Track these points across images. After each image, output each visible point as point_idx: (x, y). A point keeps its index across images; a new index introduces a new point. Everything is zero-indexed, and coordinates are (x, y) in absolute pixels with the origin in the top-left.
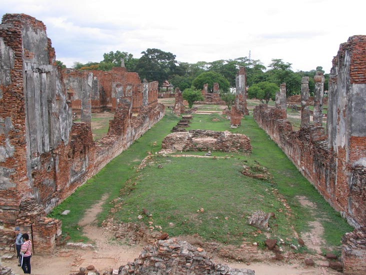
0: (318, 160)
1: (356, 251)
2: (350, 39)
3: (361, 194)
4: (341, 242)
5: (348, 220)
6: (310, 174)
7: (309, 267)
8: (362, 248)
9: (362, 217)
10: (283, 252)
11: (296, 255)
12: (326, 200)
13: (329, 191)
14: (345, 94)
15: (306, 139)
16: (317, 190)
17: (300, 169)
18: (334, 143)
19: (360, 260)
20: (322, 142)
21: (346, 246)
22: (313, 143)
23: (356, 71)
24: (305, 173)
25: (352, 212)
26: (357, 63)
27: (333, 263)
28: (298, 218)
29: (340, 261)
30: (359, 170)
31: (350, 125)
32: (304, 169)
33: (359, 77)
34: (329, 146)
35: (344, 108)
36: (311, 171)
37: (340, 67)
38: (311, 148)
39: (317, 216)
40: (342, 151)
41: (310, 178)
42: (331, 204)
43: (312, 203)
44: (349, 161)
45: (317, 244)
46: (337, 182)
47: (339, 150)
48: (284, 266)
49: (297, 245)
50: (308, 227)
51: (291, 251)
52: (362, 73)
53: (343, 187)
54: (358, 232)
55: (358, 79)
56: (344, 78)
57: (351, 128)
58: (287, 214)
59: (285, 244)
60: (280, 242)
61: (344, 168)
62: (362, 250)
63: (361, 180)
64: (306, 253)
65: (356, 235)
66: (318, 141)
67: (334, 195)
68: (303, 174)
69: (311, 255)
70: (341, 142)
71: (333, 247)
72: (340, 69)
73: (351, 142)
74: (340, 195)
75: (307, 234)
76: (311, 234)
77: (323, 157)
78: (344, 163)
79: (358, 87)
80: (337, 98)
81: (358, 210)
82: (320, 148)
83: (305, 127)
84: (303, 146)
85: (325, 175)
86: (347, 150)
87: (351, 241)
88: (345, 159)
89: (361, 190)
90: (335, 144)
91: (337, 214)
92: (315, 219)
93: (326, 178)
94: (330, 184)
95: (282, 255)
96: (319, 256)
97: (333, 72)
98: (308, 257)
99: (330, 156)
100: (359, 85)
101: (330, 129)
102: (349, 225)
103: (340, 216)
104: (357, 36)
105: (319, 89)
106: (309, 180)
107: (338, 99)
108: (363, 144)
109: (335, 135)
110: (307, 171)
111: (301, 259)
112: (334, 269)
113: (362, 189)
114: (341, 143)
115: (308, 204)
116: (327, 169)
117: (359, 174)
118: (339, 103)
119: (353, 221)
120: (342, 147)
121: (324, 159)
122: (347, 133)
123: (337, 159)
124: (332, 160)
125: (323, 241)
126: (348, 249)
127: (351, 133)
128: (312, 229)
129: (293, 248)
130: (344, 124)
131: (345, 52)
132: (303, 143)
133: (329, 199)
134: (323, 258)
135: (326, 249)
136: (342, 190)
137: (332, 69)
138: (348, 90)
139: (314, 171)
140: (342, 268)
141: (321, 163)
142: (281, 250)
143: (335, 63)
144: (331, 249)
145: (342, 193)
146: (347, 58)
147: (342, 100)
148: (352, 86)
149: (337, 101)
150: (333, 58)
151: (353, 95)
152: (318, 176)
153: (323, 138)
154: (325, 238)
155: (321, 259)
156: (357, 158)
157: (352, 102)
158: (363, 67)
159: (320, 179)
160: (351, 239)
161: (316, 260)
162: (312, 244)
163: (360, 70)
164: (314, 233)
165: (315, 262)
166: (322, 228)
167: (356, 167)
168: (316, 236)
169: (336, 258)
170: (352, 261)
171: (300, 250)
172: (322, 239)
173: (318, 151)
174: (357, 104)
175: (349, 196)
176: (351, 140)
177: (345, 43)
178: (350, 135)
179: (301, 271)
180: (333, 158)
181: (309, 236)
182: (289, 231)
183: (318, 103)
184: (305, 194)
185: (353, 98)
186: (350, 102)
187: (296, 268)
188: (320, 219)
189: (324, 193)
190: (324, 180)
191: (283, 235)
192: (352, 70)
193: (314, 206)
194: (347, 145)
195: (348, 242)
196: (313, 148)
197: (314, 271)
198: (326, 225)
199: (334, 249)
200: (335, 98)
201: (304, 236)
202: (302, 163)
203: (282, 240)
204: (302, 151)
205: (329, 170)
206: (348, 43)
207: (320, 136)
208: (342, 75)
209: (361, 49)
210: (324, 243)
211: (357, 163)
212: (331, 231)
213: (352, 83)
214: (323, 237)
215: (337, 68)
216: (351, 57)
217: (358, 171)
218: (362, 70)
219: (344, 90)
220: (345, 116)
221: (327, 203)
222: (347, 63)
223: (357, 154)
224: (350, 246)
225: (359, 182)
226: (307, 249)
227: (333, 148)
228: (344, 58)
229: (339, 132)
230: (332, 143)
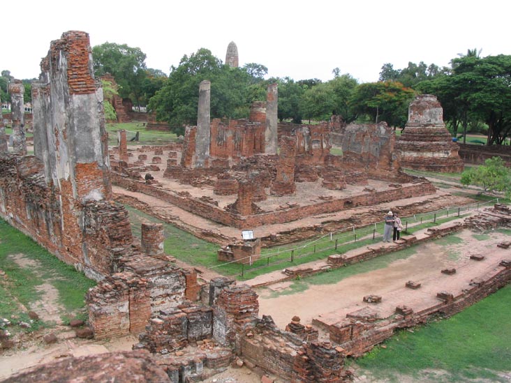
0: (32, 201)
1: (106, 307)
2: (64, 35)
3: (97, 237)
4: (84, 301)
5: (87, 273)
6: (23, 221)
7: (52, 345)
8: (112, 302)
9: (102, 265)
10: (11, 336)
11: (30, 334)
12: (52, 253)
13: (54, 240)
14: (63, 109)
15: (11, 174)
16: (36, 243)
17: (7, 218)
18: (53, 175)
19: (112, 318)
20: (35, 176)
21: (94, 305)
22: (22, 178)
23: (76, 78)
24: (15, 221)
25: (89, 261)
26: (76, 68)
27: (81, 331)
28: (20, 285)
29: (88, 326)
30: (91, 206)
31: (74, 149)
32: (12, 216)
33: (80, 86)
34: (47, 179)
35: (64, 128)
36: (23, 217)
37: (54, 73)
38: (20, 185)
39: (44, 277)
40: (66, 184)
41: (24, 227)
42: (59, 257)
43: (33, 261)
44: (77, 196)
45: (55, 313)
46: (65, 226)
47: (62, 184)
48: (17, 356)
49: (28, 322)
50: (36, 294)
51: (22, 332)
52: (83, 81)
53: (74, 231)
54: (104, 285)
55: (79, 88)
56: (60, 88)
57: (75, 154)
58: (4, 283)
59: (12, 325)
60: (4, 324)
61: (71, 207)
62: (113, 305)
63: (95, 219)
64: (44, 328)
65: (103, 288)
66: (28, 175)
67: (62, 245)
68: (12, 223)
69: (51, 330)
70: (63, 172)
71: (75, 311)
72: (53, 74)
73: (77, 171)
74: (70, 243)
75: (38, 303)
76: (43, 303)
77: (38, 196)
78: (70, 200)
79: (79, 98)
80: (52, 115)
81: (97, 258)
82: (34, 185)
83: (7, 158)
84: (7, 185)
85: (46, 220)
86: (72, 182)
87: (97, 298)
88: (72, 194)
89: (97, 231)
90: (56, 177)
91: (70, 268)
92: (43, 280)
93: (48, 224)
94: (54, 231)
95: (10, 340)
96: (62, 328)
97: (42, 79)
98: (47, 333)
99: (49, 194)
100: (80, 96)
101: (45, 157)
102: (88, 278)
103: (74, 270)
104: (74, 32)
105: (17, 102)
106: (22, 230)
107: (54, 116)
108: (92, 172)
109: (54, 165)
110: (18, 218)
111: (38, 338)
112: (83, 338)
113: (99, 229)
114: (63, 174)
115: (28, 263)
116: (47, 211)
117: (93, 211)
118: (56, 121)
119: (93, 272)
120: (67, 179)
121: (42, 198)
122: (71, 160)
123: (60, 196)
124: (53, 199)
125: (61, 307)
126: (97, 308)
127: (77, 159)
128: (43, 296)
129: (24, 326)
130: (66, 149)
131: (59, 52)
132: (6, 180)
133: (57, 251)
134: (67, 328)
135: (68, 315)
136: (72, 236)
137: (41, 75)
138: (67, 102)
139: (29, 217)
140: (92, 334)
141: (38, 205)
142: (8, 334)
143: (44, 67)
144: (73, 314)
145: (73, 240)
146: (62, 60)
147: (60, 117)
148: (71, 98)
149: (52, 118)
150: (41, 60)
151: (74, 110)
152: (36, 223)
153: (35, 171)
154: (63, 302)
155: (64, 331)
156: (86, 192)
157: (73, 118)
158: (83, 72)
159: (38, 226)
160: (98, 295)
161: (58, 334)
162: (48, 313)
163: (80, 76)
164: (47, 299)
165: (58, 336)
166: (56, 290)
167: (87, 202)
168: (50, 303)
169: (83, 324)
170: (103, 321)
171: (35, 327)
172: (59, 305)
173: (32, 189)
174: (80, 121)
175: (83, 241)
176: (78, 168)
177: (58, 40)
178: (75, 163)
179: (42, 354)
180: (53, 195)
181: (42, 305)
182: (12, 304)
183: (19, 123)
184: (20, 251)
185: (75, 114)
186: (71, 120)
187: (34, 352)
188: (50, 279)
189: (47, 244)
190: (45, 227)
191: (5, 314)
192: (71, 77)
193: (37, 265)
194: (72, 176)
195: (95, 299)
196: (24, 186)
197: (59, 348)
198: (60, 286)
199: (77, 314)
200: (49, 115)
201: (35, 307)
202: (8, 209)
203: (6, 320)
204: (5, 191)
205: (50, 213)
206: (63, 41)
207: (31, 167)
208: (57, 83)
209: (79, 49)
210: (64, 309)
211: (87, 197)
212: (68, 292)
213: (71, 94)
214: (59, 301)
215: (48, 74)
216: (68, 59)
217: (91, 208)
218: (82, 76)
219: (62, 104)
220: (65, 138)
221: (54, 257)
222: (63, 68)
223: (87, 185)
224: (98, 304)
225: (93, 222)
226: (42, 323)
227: (52, 182)
228: (58, 60)
229: (59, 160)
230: (50, 175)
